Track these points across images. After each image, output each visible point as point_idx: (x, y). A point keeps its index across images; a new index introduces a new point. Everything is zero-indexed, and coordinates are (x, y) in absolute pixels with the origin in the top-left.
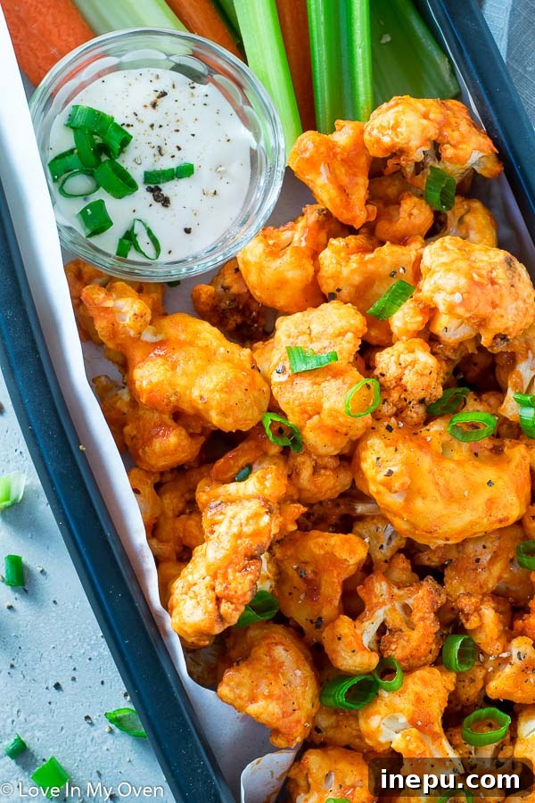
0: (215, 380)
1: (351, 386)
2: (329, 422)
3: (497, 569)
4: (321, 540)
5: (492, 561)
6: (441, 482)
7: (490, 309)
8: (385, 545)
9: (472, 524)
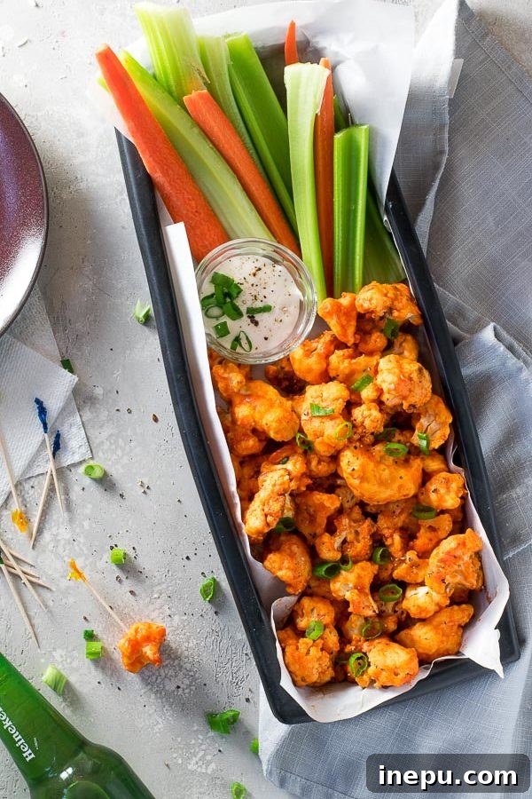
0: (274, 416)
1: (339, 425)
2: (326, 441)
3: (403, 517)
4: (318, 496)
5: (401, 513)
6: (378, 476)
7: (408, 393)
8: (349, 501)
9: (391, 496)
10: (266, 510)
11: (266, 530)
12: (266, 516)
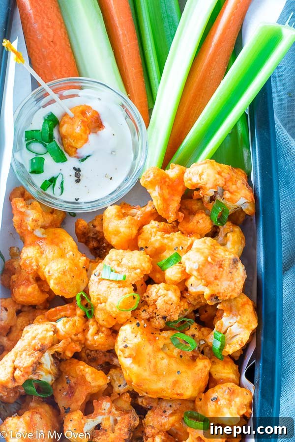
0: (59, 266)
1: (125, 294)
2: (108, 309)
4: (82, 367)
5: (172, 415)
6: (153, 362)
8: (122, 386)
9: (163, 390)
11: (11, 385)
12: (15, 369)
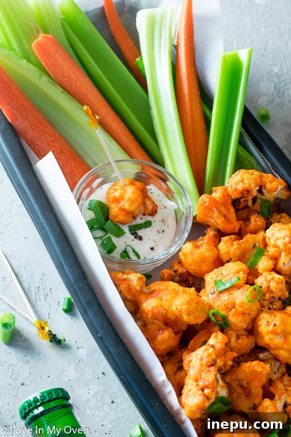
0: (182, 300)
1: (247, 290)
2: (240, 309)
4: (248, 366)
8: (276, 372)
10: (201, 383)
12: (203, 390)
